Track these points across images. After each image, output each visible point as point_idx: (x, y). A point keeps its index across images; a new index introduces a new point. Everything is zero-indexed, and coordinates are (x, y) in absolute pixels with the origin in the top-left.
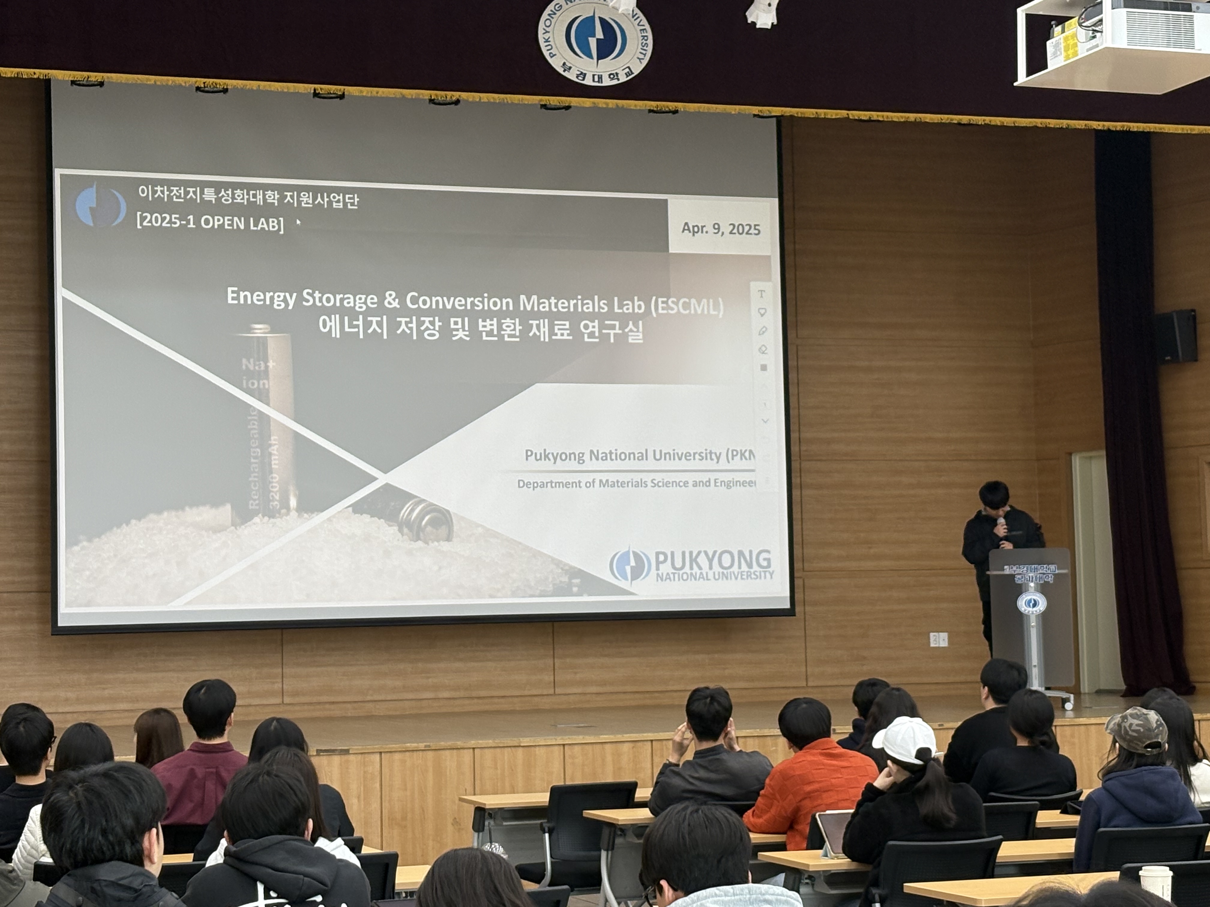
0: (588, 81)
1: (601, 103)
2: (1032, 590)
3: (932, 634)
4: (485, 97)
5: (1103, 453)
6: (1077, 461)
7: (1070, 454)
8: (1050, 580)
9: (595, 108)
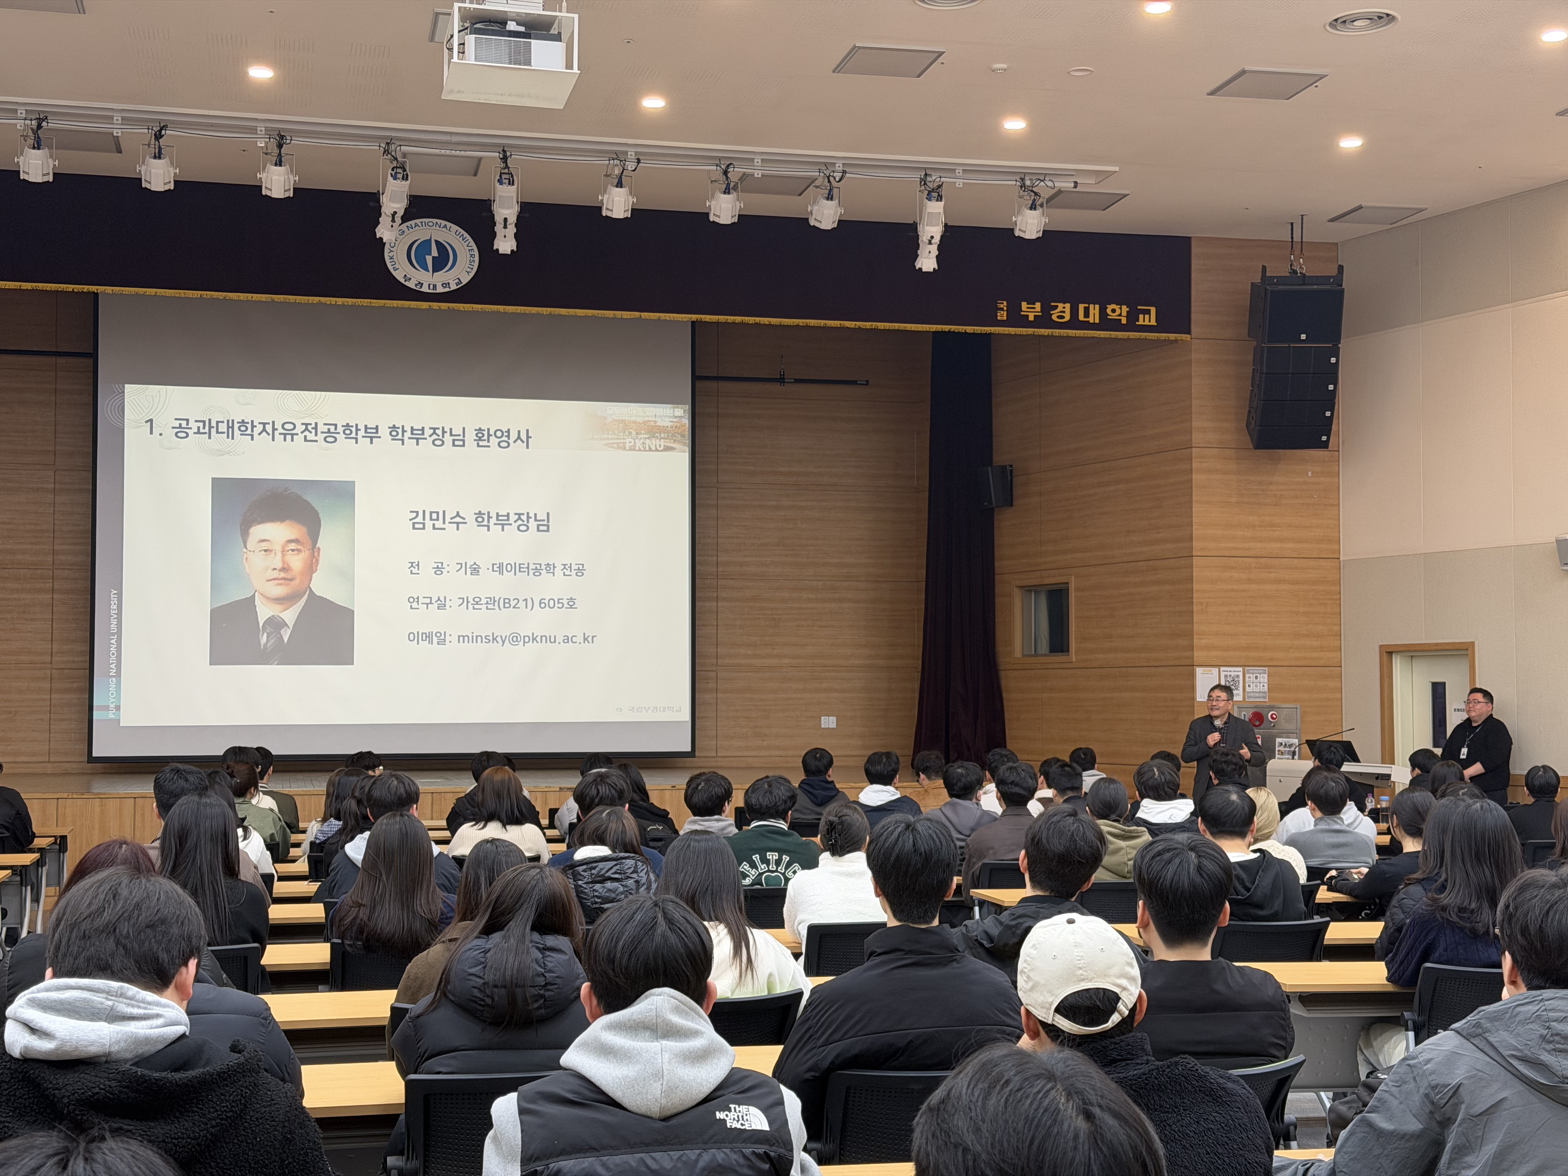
0: (425, 289)
1: (435, 305)
3: (823, 718)
4: (340, 301)
9: (430, 309)
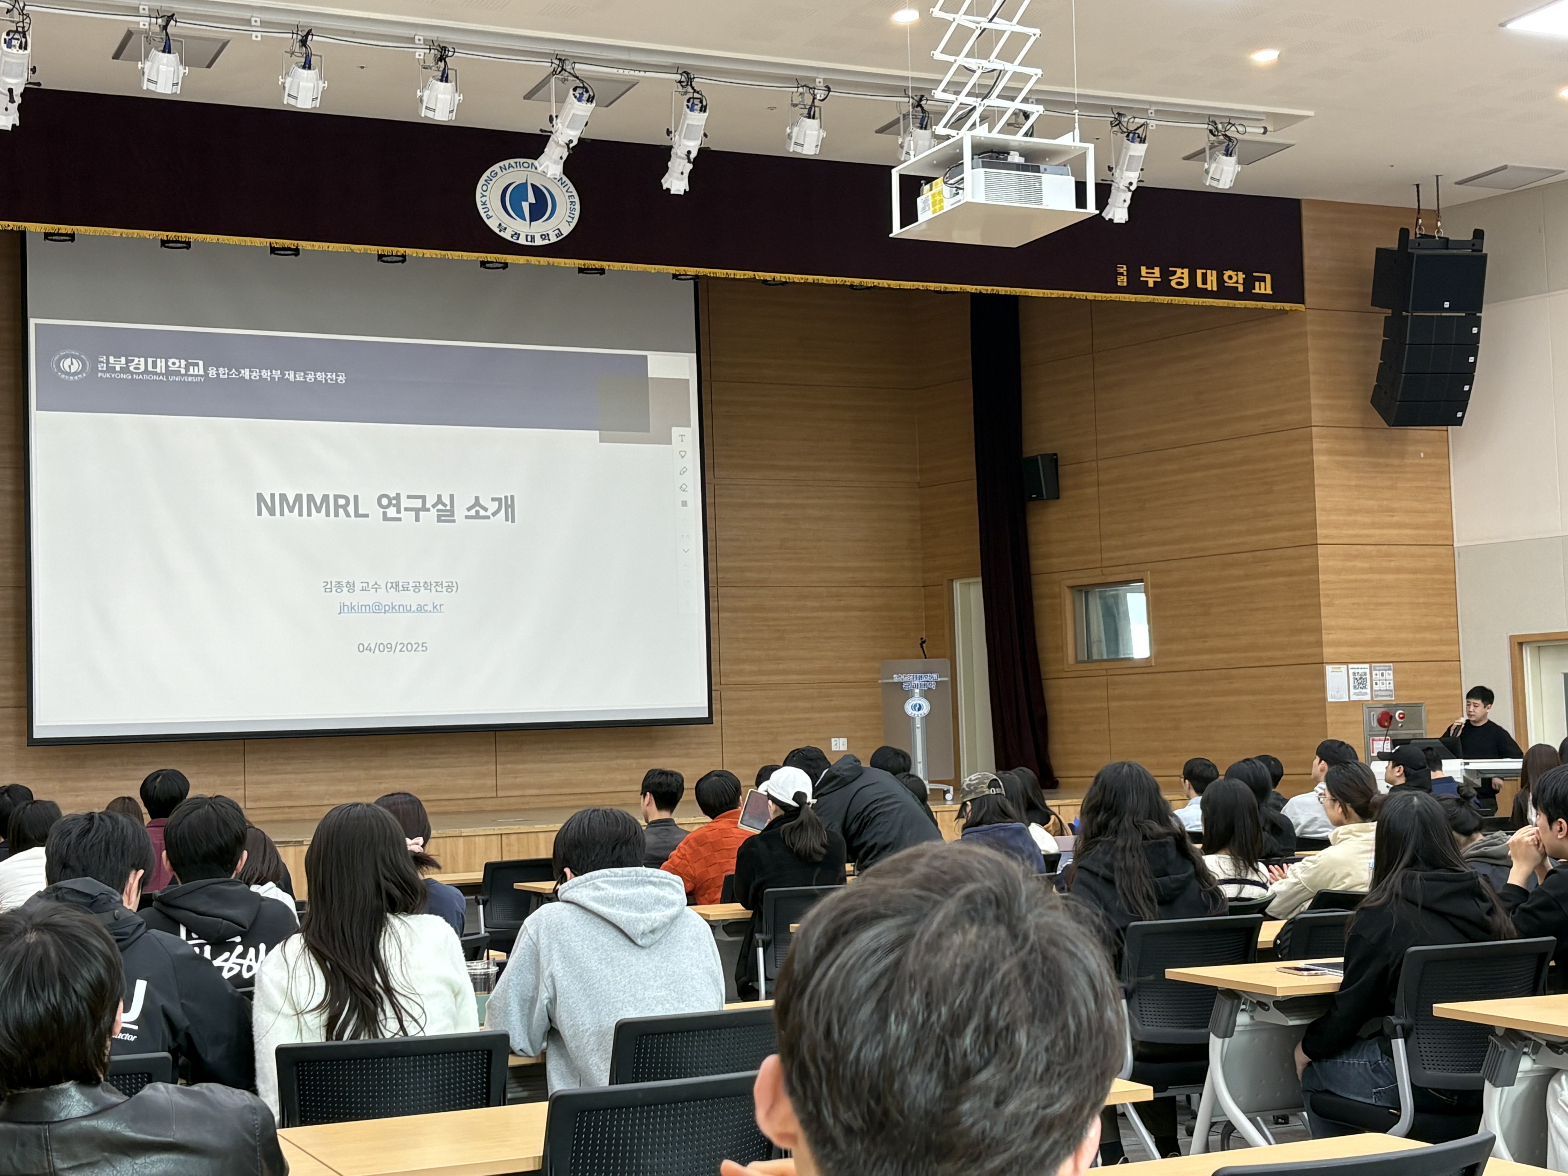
0: (522, 241)
1: (534, 260)
2: (917, 696)
3: (833, 740)
4: (428, 253)
5: (980, 579)
6: (957, 586)
7: (952, 580)
8: (933, 687)
9: (528, 265)
